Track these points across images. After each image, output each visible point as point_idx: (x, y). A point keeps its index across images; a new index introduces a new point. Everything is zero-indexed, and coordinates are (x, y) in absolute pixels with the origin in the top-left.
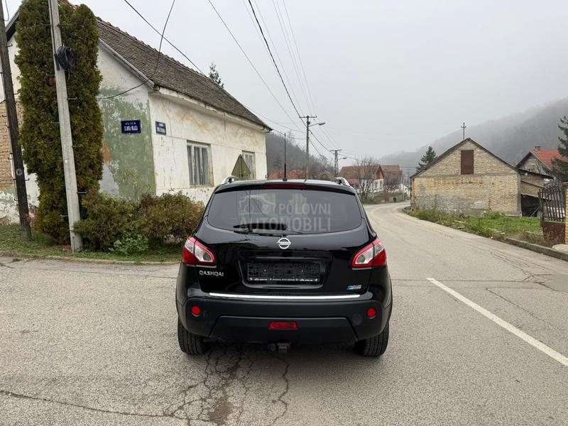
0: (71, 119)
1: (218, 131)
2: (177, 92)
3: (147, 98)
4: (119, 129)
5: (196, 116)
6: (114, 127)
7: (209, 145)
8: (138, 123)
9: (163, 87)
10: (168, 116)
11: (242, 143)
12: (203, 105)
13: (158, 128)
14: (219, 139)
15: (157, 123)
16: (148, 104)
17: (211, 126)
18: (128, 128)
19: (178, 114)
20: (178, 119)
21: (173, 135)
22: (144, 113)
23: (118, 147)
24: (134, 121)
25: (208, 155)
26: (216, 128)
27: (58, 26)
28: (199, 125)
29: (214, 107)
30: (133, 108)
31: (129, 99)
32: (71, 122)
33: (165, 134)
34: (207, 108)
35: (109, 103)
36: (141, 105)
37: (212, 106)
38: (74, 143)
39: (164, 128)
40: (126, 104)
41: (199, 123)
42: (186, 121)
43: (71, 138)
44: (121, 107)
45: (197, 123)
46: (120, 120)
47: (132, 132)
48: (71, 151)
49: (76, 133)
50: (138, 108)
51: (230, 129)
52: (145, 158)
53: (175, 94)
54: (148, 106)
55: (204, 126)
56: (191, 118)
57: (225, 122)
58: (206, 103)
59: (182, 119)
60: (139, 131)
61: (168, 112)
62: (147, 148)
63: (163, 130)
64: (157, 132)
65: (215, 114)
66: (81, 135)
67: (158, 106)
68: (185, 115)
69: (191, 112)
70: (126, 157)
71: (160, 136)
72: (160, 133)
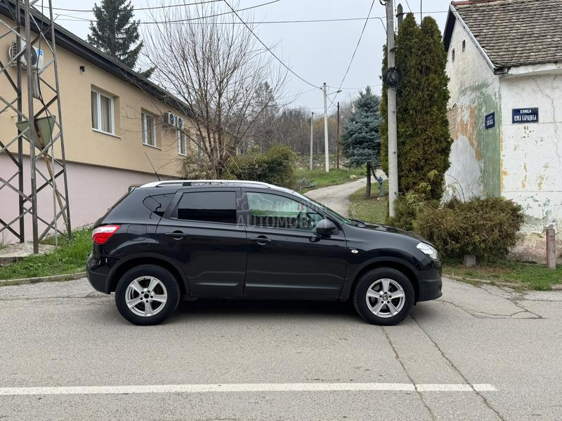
3: (498, 84)
4: (484, 125)
6: (482, 123)
8: (493, 115)
9: (515, 66)
10: (548, 96)
13: (518, 117)
15: (517, 111)
16: (499, 92)
18: (488, 123)
21: (558, 120)
22: (497, 104)
23: (484, 145)
30: (492, 99)
31: (490, 91)
33: (537, 121)
35: (480, 98)
36: (495, 95)
39: (535, 112)
40: (488, 96)
43: (394, 145)
44: (486, 100)
46: (485, 115)
54: (500, 95)
60: (492, 125)
61: (547, 91)
63: (530, 118)
64: (514, 122)
67: (523, 89)
70: (487, 155)
71: (522, 126)
72: (522, 122)
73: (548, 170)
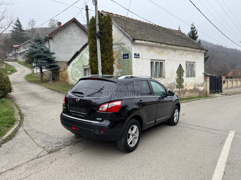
0: (101, 55)
1: (170, 54)
2: (145, 41)
3: (131, 45)
4: (122, 57)
5: (157, 49)
6: (121, 56)
7: (164, 60)
8: (128, 54)
9: (137, 40)
10: (141, 50)
11: (186, 58)
12: (159, 44)
13: (135, 56)
14: (171, 57)
15: (135, 54)
16: (131, 47)
17: (166, 52)
18: (125, 57)
19: (147, 49)
20: (146, 51)
21: (143, 58)
22: (130, 51)
23: (122, 64)
24: (127, 54)
25: (164, 65)
26: (169, 53)
27: (98, 24)
28: (159, 53)
29: (166, 44)
30: (127, 49)
31: (126, 46)
32: (101, 56)
33: (139, 58)
34: (162, 45)
35: (120, 48)
36: (129, 48)
37: (165, 44)
38: (102, 63)
39: (139, 55)
40: (125, 48)
41: (158, 51)
42: (151, 52)
43: (101, 62)
44: (123, 49)
45: (157, 52)
46: (123, 54)
47: (126, 58)
48: (101, 66)
49: (103, 60)
50: (128, 49)
51: (177, 53)
52: (130, 67)
53: (143, 42)
54: (131, 48)
55: (162, 53)
56: (154, 50)
57: (175, 50)
58: (161, 43)
59: (149, 51)
60: (128, 58)
61: (141, 49)
62: (130, 64)
63: (138, 57)
64: (135, 57)
65: (167, 47)
66: (105, 61)
67: (136, 47)
68: (150, 49)
69: (154, 48)
70: (124, 67)
71: (136, 59)
72: (136, 58)
73: (142, 73)
